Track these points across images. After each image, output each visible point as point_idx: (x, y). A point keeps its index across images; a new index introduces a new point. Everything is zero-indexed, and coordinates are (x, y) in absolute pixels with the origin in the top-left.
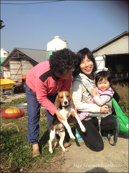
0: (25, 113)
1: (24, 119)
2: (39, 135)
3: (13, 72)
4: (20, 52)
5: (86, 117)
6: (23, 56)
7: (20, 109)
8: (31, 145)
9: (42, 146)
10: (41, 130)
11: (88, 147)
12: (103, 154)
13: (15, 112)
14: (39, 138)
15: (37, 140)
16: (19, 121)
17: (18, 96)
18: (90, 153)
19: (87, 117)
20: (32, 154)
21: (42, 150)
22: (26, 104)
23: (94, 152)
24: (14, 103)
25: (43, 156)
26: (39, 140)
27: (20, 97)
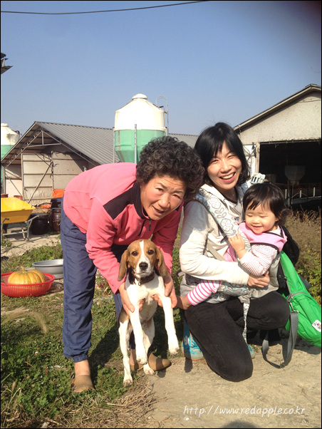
0: (58, 283)
1: (53, 298)
2: (90, 338)
3: (28, 181)
4: (48, 132)
5: (212, 293)
6: (55, 142)
7: (44, 274)
8: (71, 365)
9: (99, 367)
10: (96, 327)
11: (213, 370)
12: (250, 388)
13: (33, 280)
14: (91, 345)
15: (86, 350)
16: (41, 304)
17: (41, 242)
18: (218, 384)
19: (213, 295)
20: (72, 385)
21: (97, 375)
22: (60, 262)
23: (228, 382)
24: (29, 258)
25: (100, 391)
26: (90, 352)
27: (45, 244)
